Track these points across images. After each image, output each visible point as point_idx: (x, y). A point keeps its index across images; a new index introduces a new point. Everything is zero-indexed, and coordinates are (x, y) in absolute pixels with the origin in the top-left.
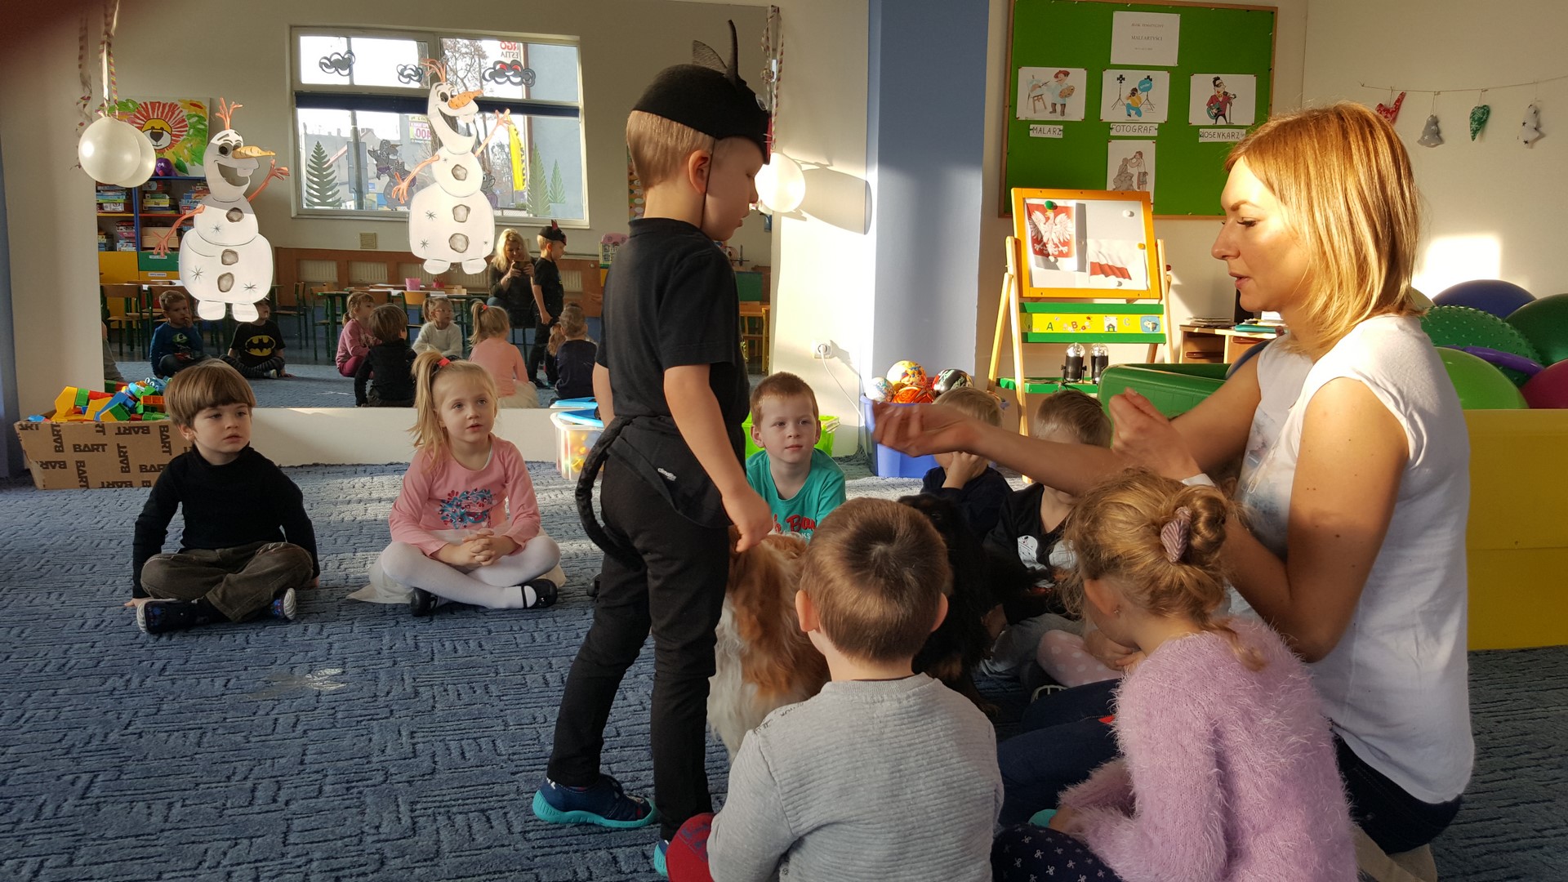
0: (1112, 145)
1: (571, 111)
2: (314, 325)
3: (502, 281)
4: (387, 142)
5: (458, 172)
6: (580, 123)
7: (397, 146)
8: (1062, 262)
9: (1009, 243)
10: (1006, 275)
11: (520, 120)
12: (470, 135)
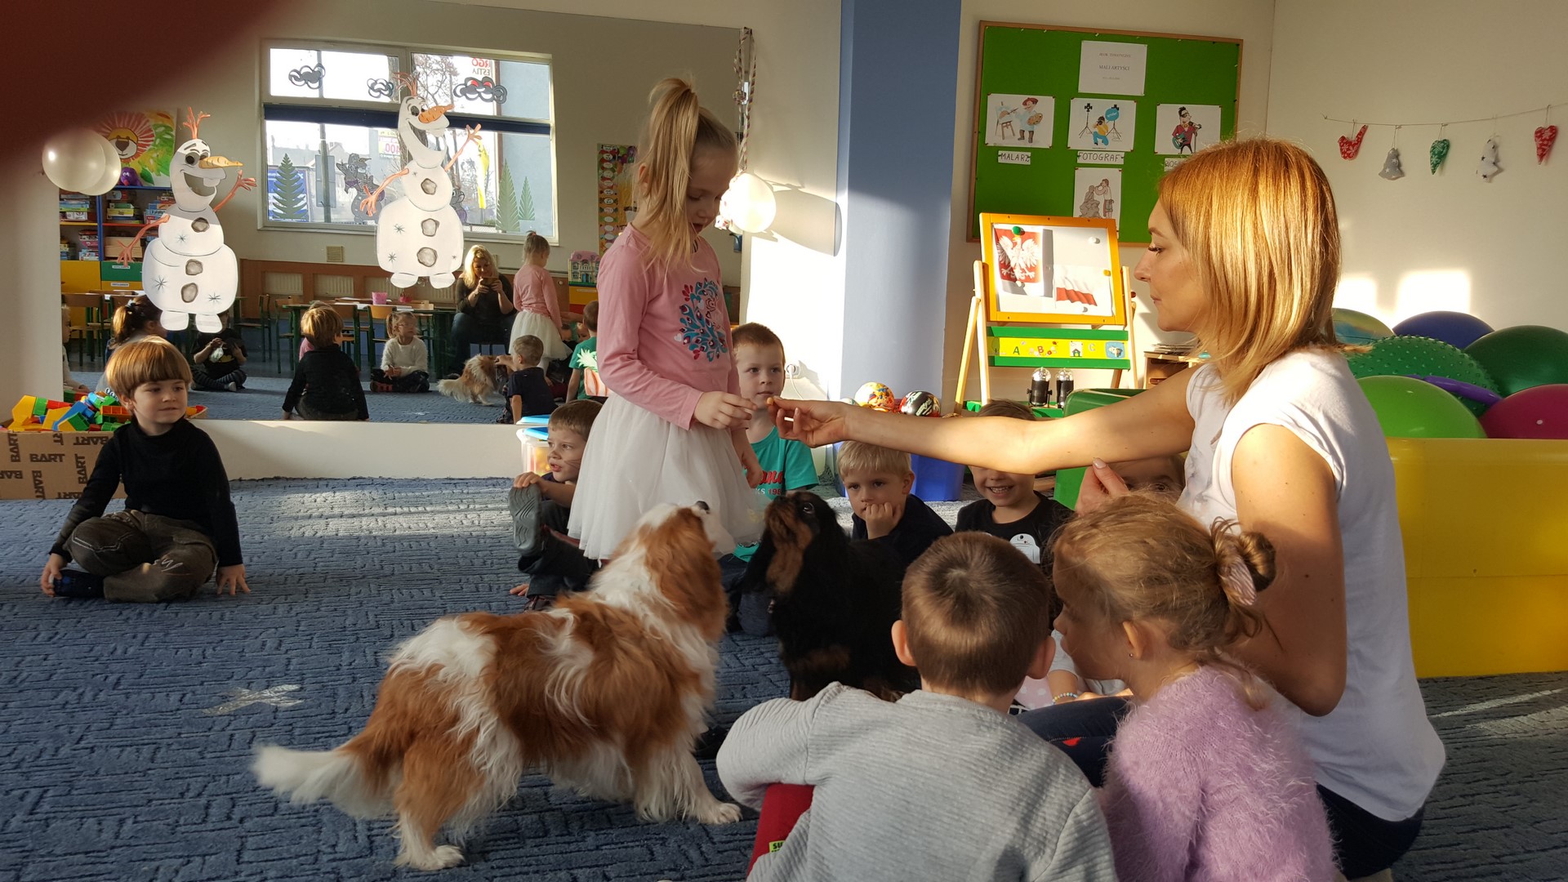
0: (1079, 173)
1: (542, 129)
2: (279, 337)
3: (470, 297)
4: (357, 156)
5: (428, 186)
6: (550, 141)
7: (366, 160)
8: (1028, 287)
9: (977, 266)
10: (974, 300)
11: (489, 138)
12: (439, 149)
